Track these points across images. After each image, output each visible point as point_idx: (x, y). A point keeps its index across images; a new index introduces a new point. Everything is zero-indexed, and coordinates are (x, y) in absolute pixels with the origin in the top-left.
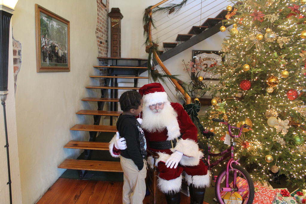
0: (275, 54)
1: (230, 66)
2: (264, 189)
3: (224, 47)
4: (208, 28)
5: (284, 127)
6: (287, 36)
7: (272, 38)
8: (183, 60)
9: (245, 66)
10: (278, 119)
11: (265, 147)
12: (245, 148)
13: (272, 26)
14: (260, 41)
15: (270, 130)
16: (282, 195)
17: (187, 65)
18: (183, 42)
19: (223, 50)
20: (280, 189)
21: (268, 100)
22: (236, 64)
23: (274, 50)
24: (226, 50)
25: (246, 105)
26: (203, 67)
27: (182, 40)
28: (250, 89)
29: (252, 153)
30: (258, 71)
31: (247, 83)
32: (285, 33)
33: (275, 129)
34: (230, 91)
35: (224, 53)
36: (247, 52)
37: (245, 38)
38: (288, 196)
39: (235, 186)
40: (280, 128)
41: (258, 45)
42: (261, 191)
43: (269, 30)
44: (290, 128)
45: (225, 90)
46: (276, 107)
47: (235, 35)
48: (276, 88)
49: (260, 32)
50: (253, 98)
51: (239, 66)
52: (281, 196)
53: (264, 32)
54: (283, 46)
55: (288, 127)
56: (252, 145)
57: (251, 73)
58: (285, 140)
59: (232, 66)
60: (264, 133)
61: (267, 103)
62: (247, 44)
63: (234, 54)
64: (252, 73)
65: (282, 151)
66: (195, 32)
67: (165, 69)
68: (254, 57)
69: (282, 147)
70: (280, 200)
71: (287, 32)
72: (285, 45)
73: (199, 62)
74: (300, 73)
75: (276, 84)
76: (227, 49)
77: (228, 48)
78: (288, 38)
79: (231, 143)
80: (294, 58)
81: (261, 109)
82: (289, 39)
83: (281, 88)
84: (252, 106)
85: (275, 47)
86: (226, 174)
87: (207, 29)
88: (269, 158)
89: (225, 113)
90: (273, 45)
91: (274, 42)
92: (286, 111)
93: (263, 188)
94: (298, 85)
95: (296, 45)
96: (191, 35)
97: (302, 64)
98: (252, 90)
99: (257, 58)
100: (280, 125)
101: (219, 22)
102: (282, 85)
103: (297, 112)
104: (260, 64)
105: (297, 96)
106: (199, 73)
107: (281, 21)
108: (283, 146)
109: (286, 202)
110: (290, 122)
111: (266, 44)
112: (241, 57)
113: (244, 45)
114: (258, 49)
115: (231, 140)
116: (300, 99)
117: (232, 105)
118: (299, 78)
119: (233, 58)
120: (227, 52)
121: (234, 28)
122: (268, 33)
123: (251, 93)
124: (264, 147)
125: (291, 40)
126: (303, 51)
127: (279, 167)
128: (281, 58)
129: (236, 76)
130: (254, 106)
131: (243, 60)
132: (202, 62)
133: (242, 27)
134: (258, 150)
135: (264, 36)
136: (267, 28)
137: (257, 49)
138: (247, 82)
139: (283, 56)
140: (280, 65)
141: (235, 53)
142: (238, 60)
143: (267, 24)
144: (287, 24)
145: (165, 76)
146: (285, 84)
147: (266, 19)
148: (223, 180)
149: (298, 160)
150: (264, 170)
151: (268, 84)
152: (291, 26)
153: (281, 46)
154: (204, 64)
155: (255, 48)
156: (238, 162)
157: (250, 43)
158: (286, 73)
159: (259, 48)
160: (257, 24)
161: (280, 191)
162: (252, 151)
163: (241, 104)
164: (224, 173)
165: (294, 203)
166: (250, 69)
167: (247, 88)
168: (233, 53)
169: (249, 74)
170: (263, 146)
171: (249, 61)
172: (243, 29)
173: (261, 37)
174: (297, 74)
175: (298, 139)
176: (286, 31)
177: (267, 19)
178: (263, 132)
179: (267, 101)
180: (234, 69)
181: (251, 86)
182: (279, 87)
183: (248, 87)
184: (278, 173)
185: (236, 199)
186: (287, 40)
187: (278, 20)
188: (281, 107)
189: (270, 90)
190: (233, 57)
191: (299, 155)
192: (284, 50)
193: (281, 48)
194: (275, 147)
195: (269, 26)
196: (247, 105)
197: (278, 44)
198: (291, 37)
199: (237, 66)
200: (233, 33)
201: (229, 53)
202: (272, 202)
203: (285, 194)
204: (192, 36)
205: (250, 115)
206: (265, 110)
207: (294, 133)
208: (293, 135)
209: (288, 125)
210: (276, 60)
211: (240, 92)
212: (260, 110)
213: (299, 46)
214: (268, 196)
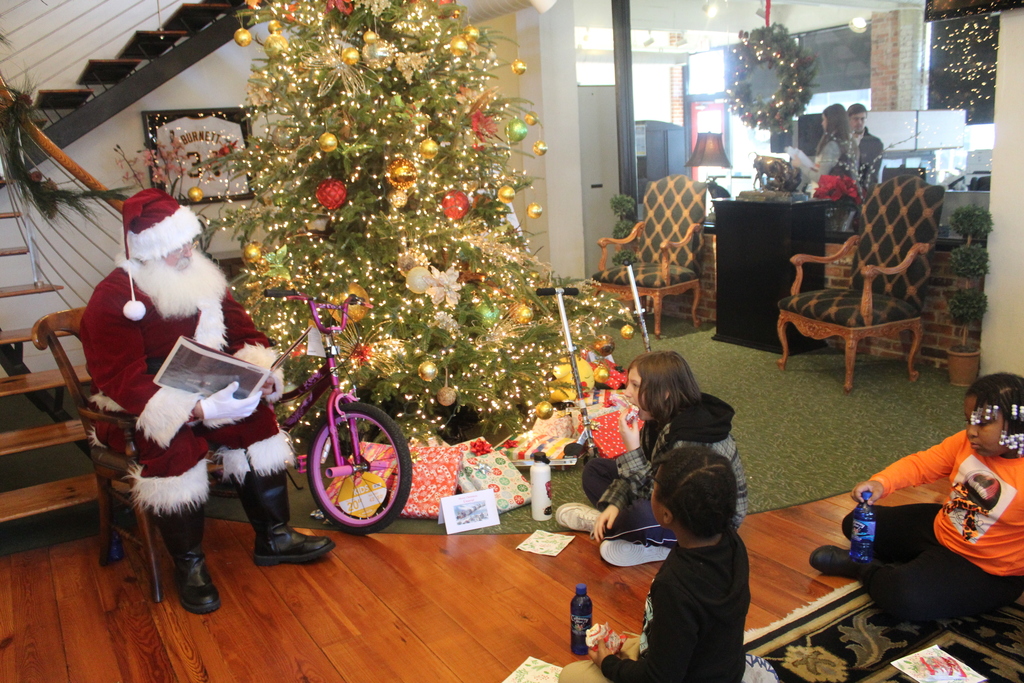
0: (398, 99)
1: (278, 145)
2: (432, 450)
3: (253, 91)
4: (186, 35)
5: (448, 288)
6: (418, 52)
7: (382, 59)
8: (118, 147)
9: (324, 138)
10: (430, 269)
11: (414, 347)
12: (363, 362)
13: (379, 26)
14: (354, 68)
15: (416, 305)
16: (476, 453)
17: (135, 162)
18: (108, 86)
19: (251, 101)
20: (467, 443)
21: (399, 224)
22: (296, 136)
23: (393, 89)
24: (260, 99)
25: (343, 247)
26: (187, 164)
27: (104, 81)
28: (345, 203)
29: (384, 370)
30: (360, 151)
31: (336, 188)
32: (413, 42)
33: (428, 300)
34: (292, 216)
35: (255, 108)
36: (321, 99)
37: (311, 60)
38: (488, 452)
39: (358, 458)
40: (441, 293)
41: (350, 79)
42: (426, 456)
43: (371, 36)
44: (463, 290)
45: (276, 215)
46: (421, 242)
47: (280, 55)
48: (414, 193)
49: (348, 41)
50: (357, 227)
51: (305, 141)
52: (472, 456)
53: (359, 44)
54: (413, 78)
55: (458, 287)
56: (380, 350)
57: (342, 157)
58: (456, 318)
59: (284, 147)
60: (404, 314)
61: (396, 234)
62: (320, 79)
63: (286, 110)
64: (346, 157)
65: (454, 347)
66: (144, 52)
67: (82, 174)
68: (342, 112)
69: (454, 337)
70: (472, 466)
71: (418, 39)
72: (417, 75)
73: (169, 148)
74: (464, 144)
75: (409, 179)
76: (262, 96)
77: (267, 94)
78: (422, 57)
79: (326, 349)
80: (443, 106)
81: (384, 252)
82: (425, 58)
83: (424, 190)
84: (359, 249)
85: (394, 82)
86: (330, 435)
87: (183, 40)
88: (429, 369)
89: (288, 278)
90: (388, 77)
91: (389, 69)
92: (447, 247)
93: (427, 449)
94: (466, 179)
95: (445, 75)
96: (136, 60)
97: (467, 122)
98: (354, 204)
99: (354, 115)
100: (439, 285)
101: (217, 15)
102: (426, 182)
103: (472, 246)
104: (363, 131)
105: (467, 207)
106: (178, 185)
107: (398, 11)
108: (456, 333)
109: (487, 465)
110: (461, 274)
111: (370, 74)
112: (307, 118)
113: (311, 80)
114: (352, 90)
115: (324, 343)
116: (476, 214)
117: (305, 255)
118: (466, 160)
119: (285, 121)
120: (266, 106)
121: (275, 34)
122: (372, 44)
123: (352, 213)
124: (410, 348)
125: (431, 61)
126: (462, 89)
127: (456, 387)
128: (414, 109)
129: (300, 172)
130: (366, 249)
131: (312, 124)
132: (180, 147)
133: (296, 29)
134: (398, 360)
135: (360, 53)
136: (365, 31)
137: (349, 90)
138: (334, 185)
139: (418, 105)
140: (413, 127)
141: (287, 105)
142: (299, 127)
143: (363, 20)
144: (415, 18)
145: (86, 195)
146: (434, 179)
147: (359, 6)
148: (325, 454)
149: (494, 361)
150: (422, 409)
151: (391, 181)
152: (425, 24)
153: (408, 77)
154: (190, 154)
155: (342, 88)
156: (353, 394)
157: (326, 73)
158: (430, 146)
159: (354, 87)
160: (337, 21)
161: (469, 446)
162: (384, 365)
163: (330, 247)
164: (325, 433)
165: (505, 462)
166: (339, 146)
167: (337, 202)
168: (283, 106)
169: (337, 161)
170: (406, 346)
171: (332, 124)
172: (299, 34)
173: (353, 55)
174: (458, 148)
175: (487, 314)
176: (414, 37)
177: (363, 6)
178: (400, 311)
179: (396, 228)
180: (293, 154)
181: (347, 195)
182: (420, 187)
183: (341, 197)
184: (455, 404)
185: (371, 490)
186: (420, 62)
187: (392, 7)
188: (432, 239)
189: (399, 199)
190: (283, 118)
191: (496, 350)
192: (418, 89)
193: (410, 82)
194: (436, 342)
195: (370, 25)
196: (346, 248)
197: (400, 73)
198: (428, 53)
199: (298, 142)
200: (275, 49)
201: (271, 107)
202: (455, 473)
203: (480, 450)
204: (136, 64)
205: (358, 274)
206: (396, 256)
207: (475, 300)
208: (472, 304)
209: (459, 281)
210: (403, 115)
211: (319, 217)
212: (381, 259)
213: (453, 76)
214: (445, 464)
